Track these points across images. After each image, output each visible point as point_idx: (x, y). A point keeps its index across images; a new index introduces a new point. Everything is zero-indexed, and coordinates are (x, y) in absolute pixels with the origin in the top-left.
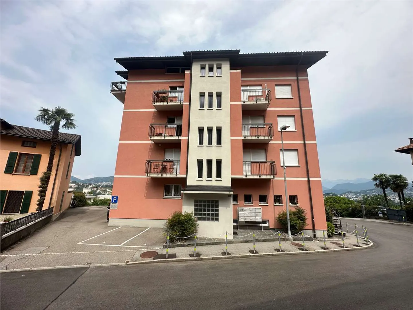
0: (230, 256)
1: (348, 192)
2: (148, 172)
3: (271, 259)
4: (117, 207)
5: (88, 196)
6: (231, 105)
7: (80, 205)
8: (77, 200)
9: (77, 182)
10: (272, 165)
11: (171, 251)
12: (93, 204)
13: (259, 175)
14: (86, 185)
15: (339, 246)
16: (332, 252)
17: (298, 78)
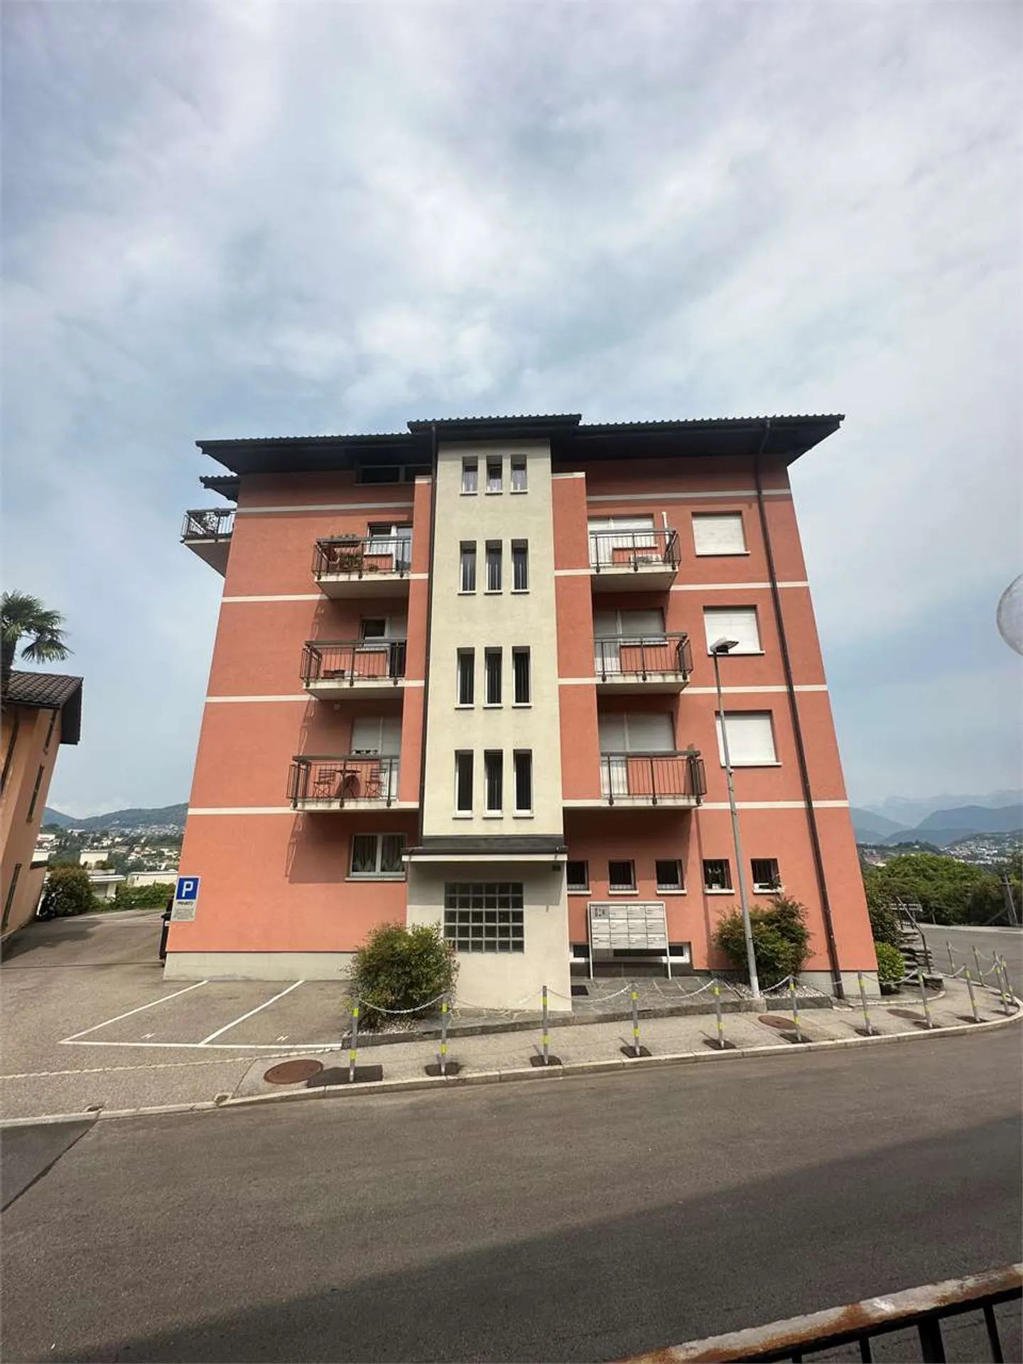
0: (557, 1067)
1: (974, 838)
2: (296, 794)
3: (689, 1072)
4: (193, 914)
5: (96, 877)
6: (557, 578)
7: (70, 910)
8: (59, 894)
9: (62, 826)
10: (692, 762)
11: (365, 1057)
12: (115, 903)
13: (651, 796)
14: (91, 836)
15: (916, 1024)
16: (889, 1043)
17: (760, 492)
